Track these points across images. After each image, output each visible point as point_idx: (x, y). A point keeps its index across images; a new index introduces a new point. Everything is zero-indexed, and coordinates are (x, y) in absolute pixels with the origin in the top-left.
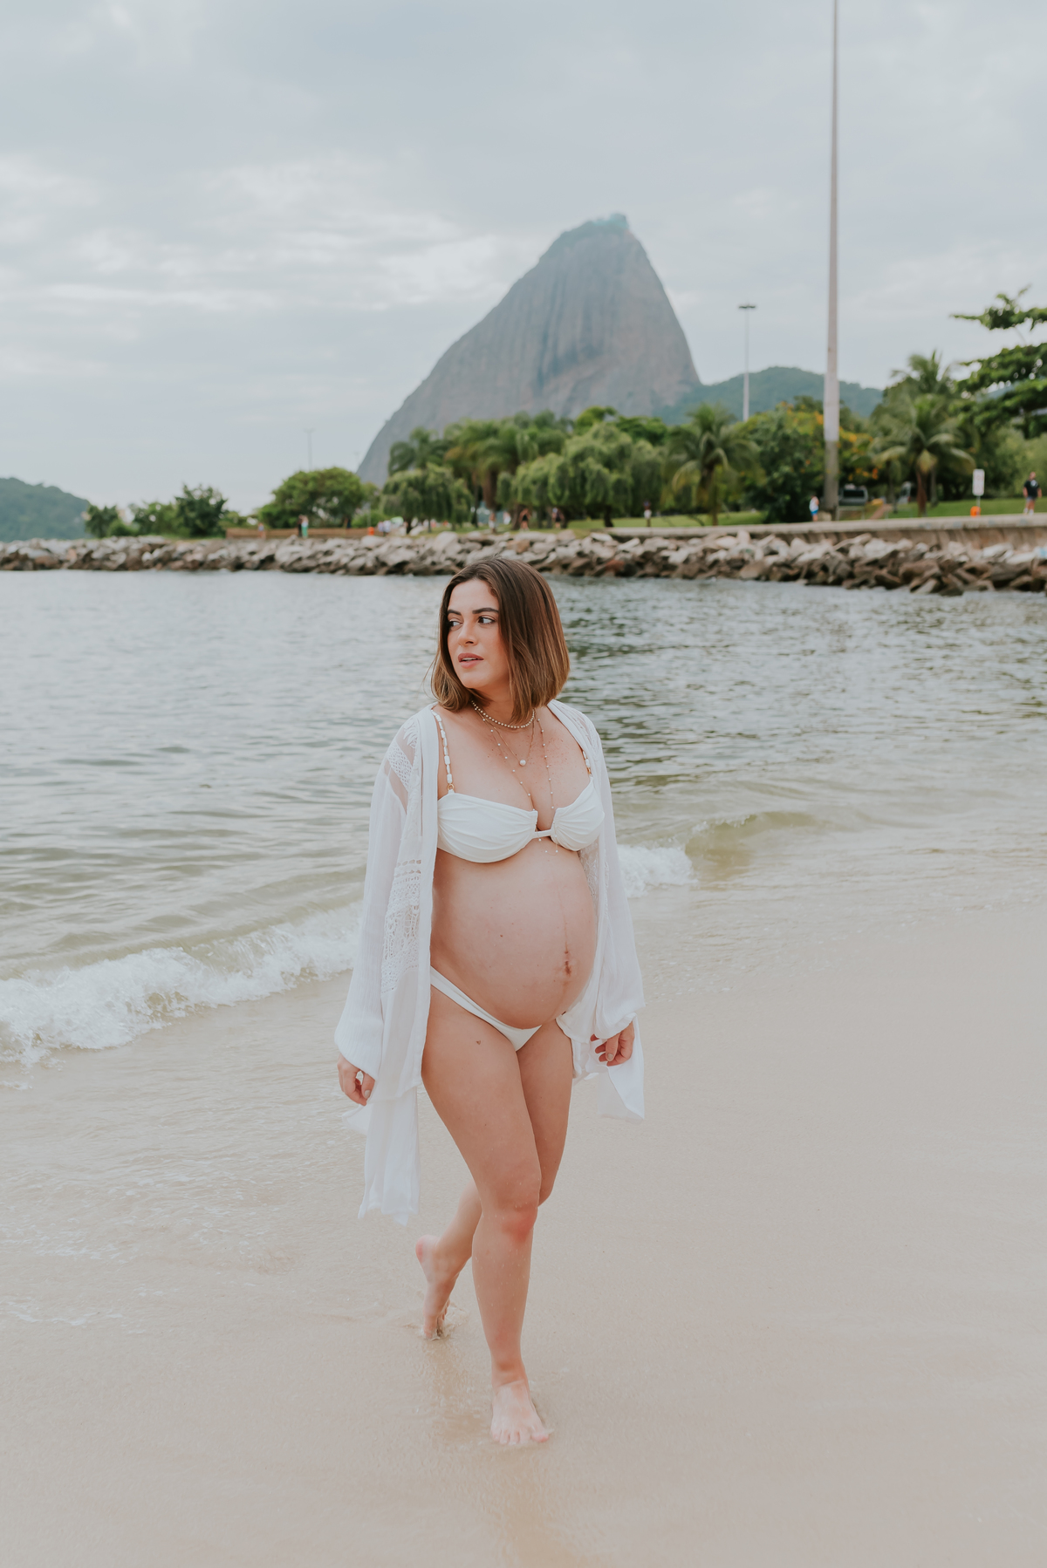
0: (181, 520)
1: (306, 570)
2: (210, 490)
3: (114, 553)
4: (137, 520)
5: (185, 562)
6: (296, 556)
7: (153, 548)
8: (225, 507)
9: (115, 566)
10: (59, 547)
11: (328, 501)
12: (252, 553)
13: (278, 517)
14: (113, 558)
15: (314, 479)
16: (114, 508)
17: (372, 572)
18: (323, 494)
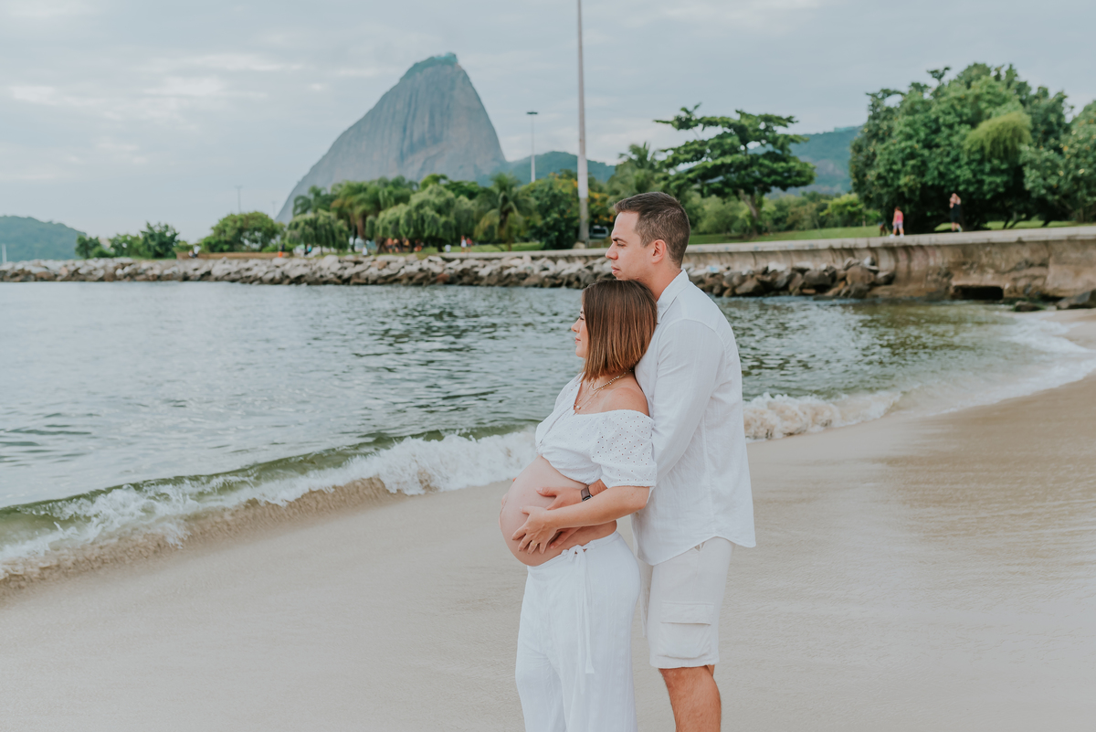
0: (146, 247)
1: (233, 281)
2: (167, 227)
3: (95, 269)
4: (112, 246)
5: (147, 275)
6: (226, 272)
7: (123, 266)
8: (177, 238)
9: (96, 278)
10: (56, 266)
11: (250, 234)
12: (196, 270)
13: (216, 245)
14: (94, 273)
15: (241, 220)
16: (97, 239)
17: (280, 282)
18: (248, 230)
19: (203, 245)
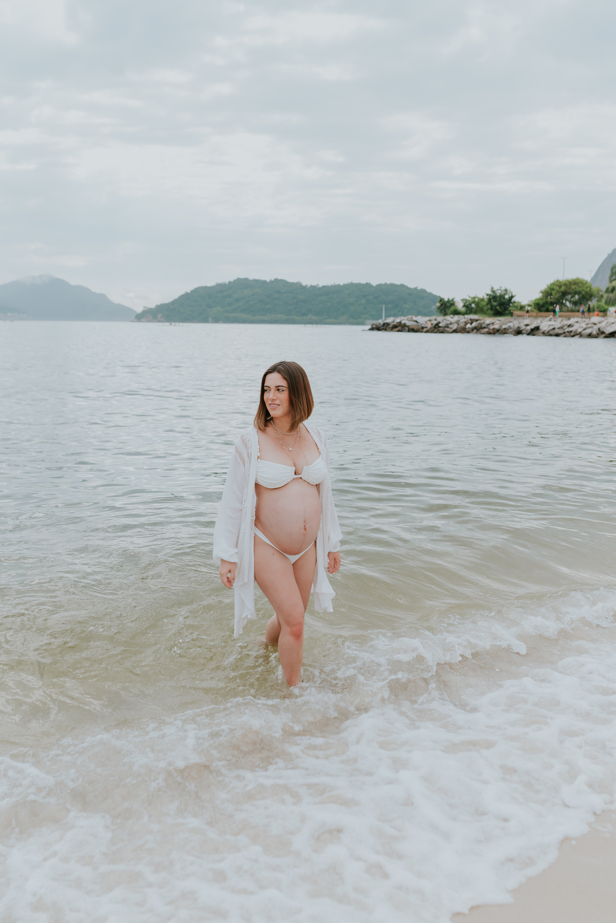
0: (489, 306)
1: (557, 335)
2: (506, 290)
3: (451, 324)
4: (464, 306)
5: (489, 329)
6: (552, 327)
7: (472, 321)
8: (513, 300)
9: (451, 330)
10: (422, 320)
11: (572, 297)
12: (527, 325)
13: (543, 306)
14: (450, 326)
15: (565, 284)
16: (453, 300)
17: (596, 337)
18: (569, 293)
19: (533, 305)
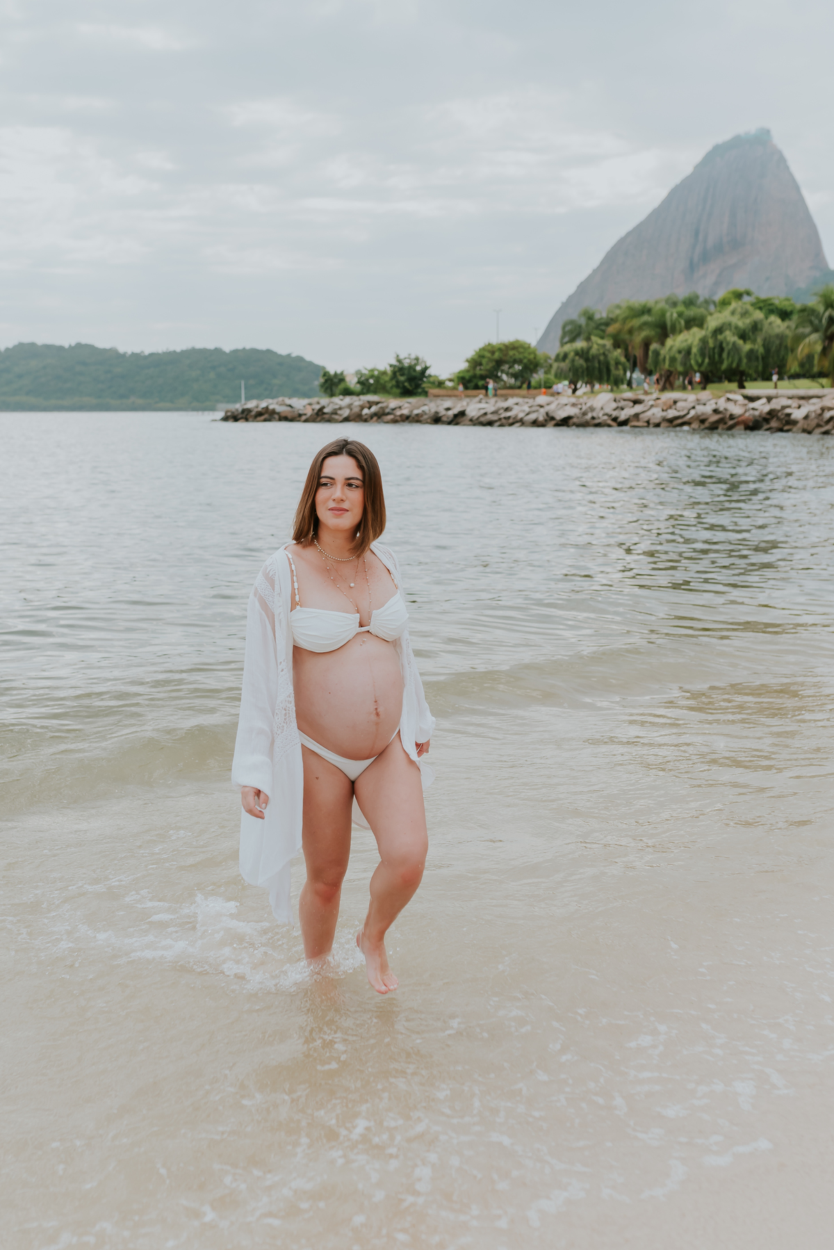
0: (394, 382)
1: (490, 424)
2: (417, 359)
3: (340, 409)
4: (359, 382)
5: (395, 416)
6: (482, 412)
7: (370, 404)
8: (428, 372)
9: (341, 418)
10: (299, 404)
11: (510, 368)
12: (448, 409)
13: (470, 381)
14: (339, 412)
15: (500, 350)
16: (342, 373)
17: (542, 425)
18: (506, 362)
19: (456, 380)
